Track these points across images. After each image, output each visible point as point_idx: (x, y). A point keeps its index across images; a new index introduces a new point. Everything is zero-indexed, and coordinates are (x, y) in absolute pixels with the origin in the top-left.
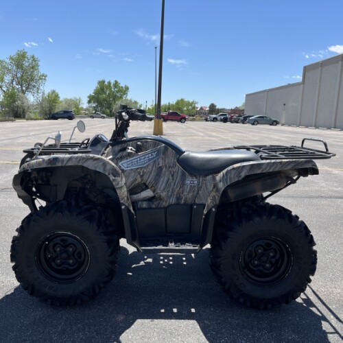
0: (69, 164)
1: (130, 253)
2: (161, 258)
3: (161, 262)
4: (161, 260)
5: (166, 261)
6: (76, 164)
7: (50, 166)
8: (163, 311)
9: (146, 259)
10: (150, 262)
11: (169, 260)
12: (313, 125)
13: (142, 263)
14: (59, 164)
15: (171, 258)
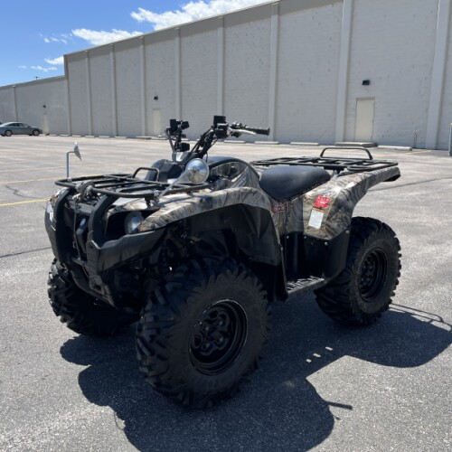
0: (228, 204)
6: (236, 202)
7: (205, 210)
8: (309, 361)
12: (90, 132)
14: (217, 206)
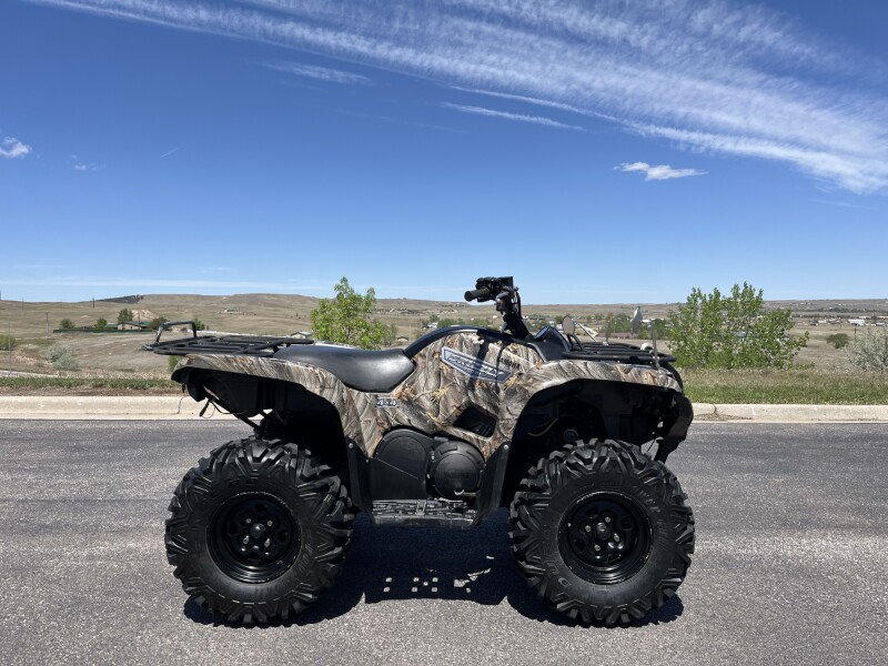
1: (506, 599)
2: (435, 590)
3: (435, 580)
4: (435, 585)
5: (426, 584)
9: (467, 586)
10: (459, 579)
11: (419, 585)
13: (473, 577)
15: (415, 589)
